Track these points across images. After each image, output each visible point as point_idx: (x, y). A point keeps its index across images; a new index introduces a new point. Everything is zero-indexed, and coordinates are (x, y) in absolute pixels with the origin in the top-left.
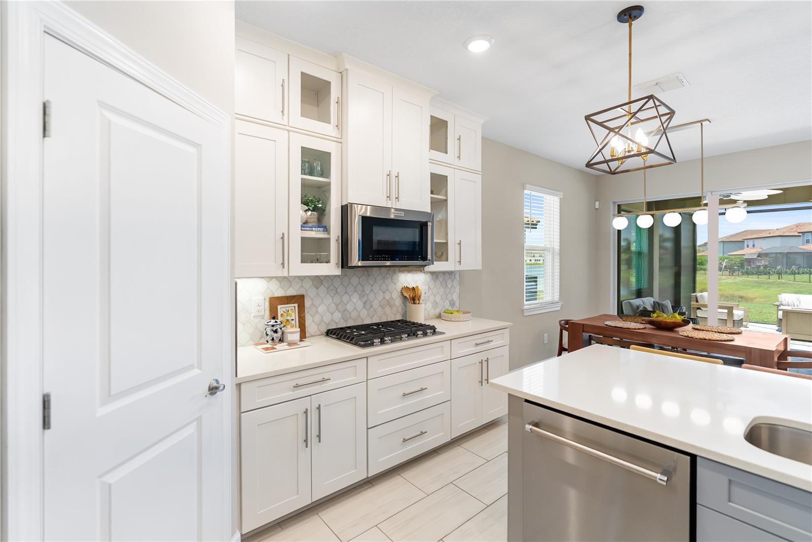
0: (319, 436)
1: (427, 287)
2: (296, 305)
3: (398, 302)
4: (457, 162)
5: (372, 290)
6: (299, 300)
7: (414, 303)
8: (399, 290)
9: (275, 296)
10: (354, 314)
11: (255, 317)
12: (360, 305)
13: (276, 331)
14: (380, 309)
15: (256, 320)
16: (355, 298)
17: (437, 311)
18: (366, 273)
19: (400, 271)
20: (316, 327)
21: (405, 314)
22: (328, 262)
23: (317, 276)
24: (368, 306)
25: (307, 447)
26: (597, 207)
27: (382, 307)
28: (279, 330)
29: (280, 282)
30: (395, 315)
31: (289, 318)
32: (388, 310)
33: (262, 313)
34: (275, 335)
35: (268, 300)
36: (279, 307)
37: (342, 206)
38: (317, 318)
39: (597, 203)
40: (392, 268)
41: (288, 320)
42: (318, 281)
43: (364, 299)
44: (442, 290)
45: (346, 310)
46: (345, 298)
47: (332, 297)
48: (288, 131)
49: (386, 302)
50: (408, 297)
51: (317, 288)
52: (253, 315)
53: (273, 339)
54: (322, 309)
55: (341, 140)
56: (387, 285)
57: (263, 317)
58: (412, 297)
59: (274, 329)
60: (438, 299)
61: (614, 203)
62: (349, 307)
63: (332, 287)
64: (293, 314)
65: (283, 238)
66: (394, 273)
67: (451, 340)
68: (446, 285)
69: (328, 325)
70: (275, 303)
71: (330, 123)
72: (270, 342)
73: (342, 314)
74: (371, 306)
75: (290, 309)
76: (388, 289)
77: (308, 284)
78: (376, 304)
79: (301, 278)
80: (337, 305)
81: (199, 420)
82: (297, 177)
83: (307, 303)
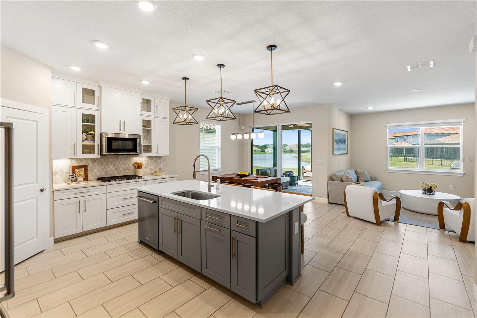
0: (85, 210)
1: (147, 163)
2: (84, 169)
3: (132, 168)
4: (156, 115)
5: (119, 164)
6: (85, 167)
7: (139, 168)
8: (133, 164)
9: (75, 165)
10: (111, 173)
11: (66, 173)
12: (113, 169)
13: (73, 178)
14: (123, 171)
15: (66, 174)
16: (111, 167)
17: (152, 172)
18: (116, 157)
19: (133, 156)
20: (93, 177)
21: (135, 173)
22: (94, 153)
23: (93, 158)
24: (117, 170)
25: (80, 213)
26: (243, 128)
27: (125, 170)
28: (74, 177)
29: (77, 160)
30: (131, 173)
31: (80, 173)
32: (127, 171)
33: (69, 172)
34: (73, 179)
35: (71, 167)
36: (76, 169)
37: (100, 134)
38: (93, 174)
39: (243, 127)
40: (129, 155)
41: (80, 174)
42: (94, 160)
43: (116, 167)
44: (154, 164)
45: (107, 171)
46: (107, 167)
47: (101, 166)
48: (77, 108)
49: (126, 168)
50: (136, 166)
51: (93, 163)
52: (65, 172)
53: (72, 180)
54: (95, 170)
55: (100, 110)
56: (127, 162)
57: (69, 173)
58: (139, 166)
59: (73, 177)
60: (153, 167)
61: (250, 127)
62: (108, 170)
63: (100, 162)
64: (82, 172)
65: (74, 145)
66: (130, 157)
67: (146, 181)
68: (157, 162)
69: (98, 177)
70: (74, 168)
71: (95, 104)
72: (71, 181)
73: (105, 173)
74: (119, 170)
75: (81, 170)
76: (127, 163)
77: (89, 161)
78: (121, 169)
79: (86, 159)
80: (103, 169)
81: (37, 198)
82: (80, 123)
83: (89, 168)
